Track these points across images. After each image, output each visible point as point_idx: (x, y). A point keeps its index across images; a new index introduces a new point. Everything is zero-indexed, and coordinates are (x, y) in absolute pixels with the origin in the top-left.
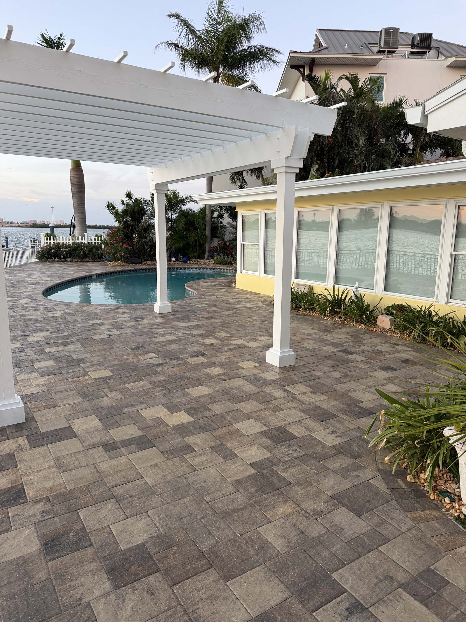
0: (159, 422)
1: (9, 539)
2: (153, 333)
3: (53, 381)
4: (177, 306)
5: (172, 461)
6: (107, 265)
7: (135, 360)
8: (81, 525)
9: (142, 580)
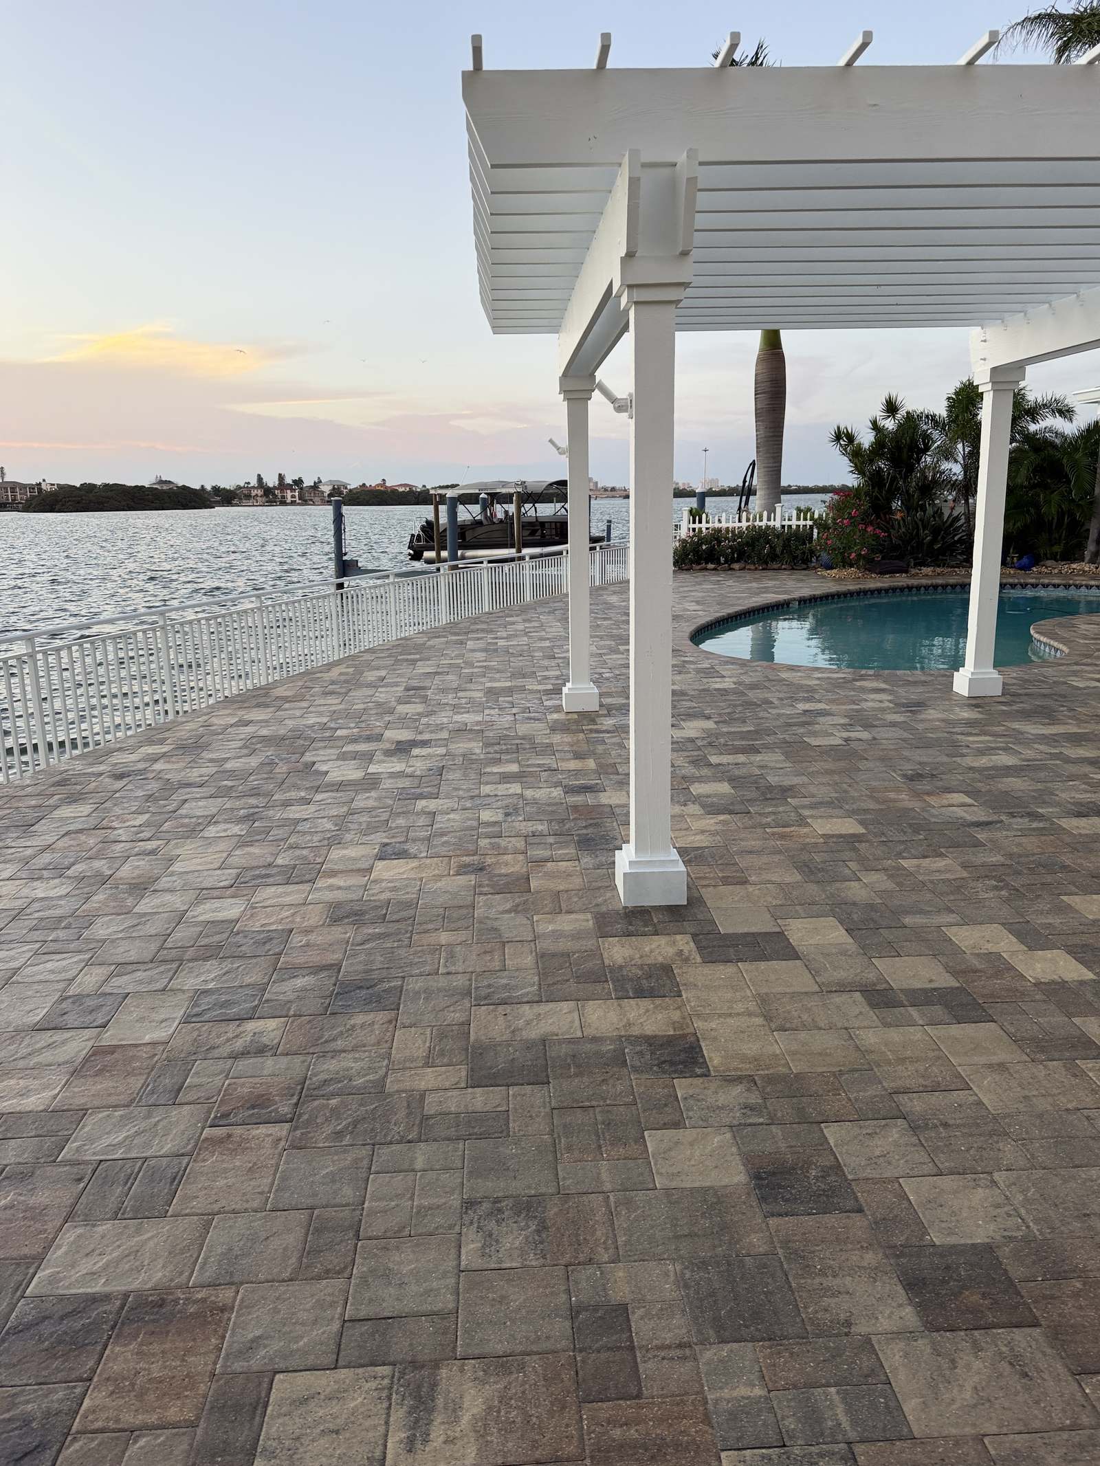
0: (998, 965)
1: (682, 1144)
2: (955, 745)
3: (733, 827)
4: (1014, 681)
5: (1045, 1066)
6: (824, 577)
7: (916, 805)
8: (832, 1158)
9: (994, 1331)
